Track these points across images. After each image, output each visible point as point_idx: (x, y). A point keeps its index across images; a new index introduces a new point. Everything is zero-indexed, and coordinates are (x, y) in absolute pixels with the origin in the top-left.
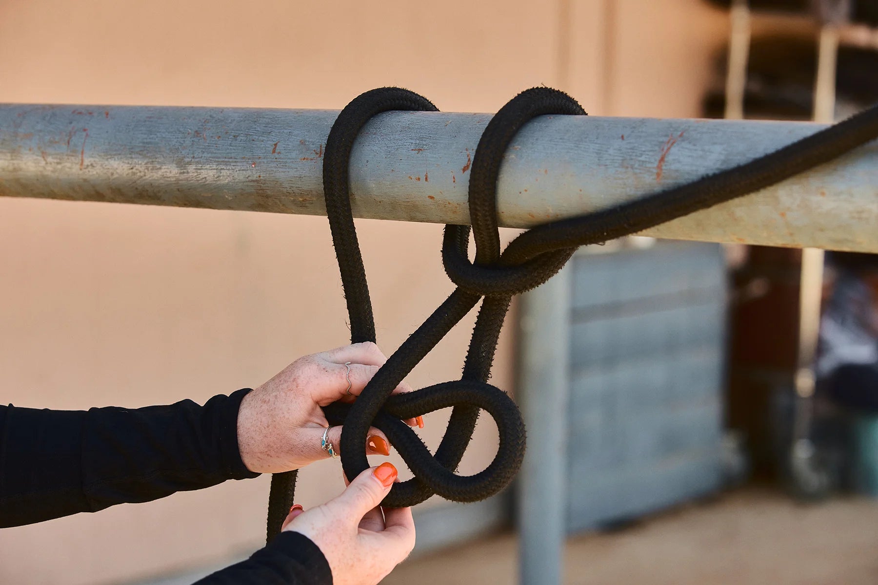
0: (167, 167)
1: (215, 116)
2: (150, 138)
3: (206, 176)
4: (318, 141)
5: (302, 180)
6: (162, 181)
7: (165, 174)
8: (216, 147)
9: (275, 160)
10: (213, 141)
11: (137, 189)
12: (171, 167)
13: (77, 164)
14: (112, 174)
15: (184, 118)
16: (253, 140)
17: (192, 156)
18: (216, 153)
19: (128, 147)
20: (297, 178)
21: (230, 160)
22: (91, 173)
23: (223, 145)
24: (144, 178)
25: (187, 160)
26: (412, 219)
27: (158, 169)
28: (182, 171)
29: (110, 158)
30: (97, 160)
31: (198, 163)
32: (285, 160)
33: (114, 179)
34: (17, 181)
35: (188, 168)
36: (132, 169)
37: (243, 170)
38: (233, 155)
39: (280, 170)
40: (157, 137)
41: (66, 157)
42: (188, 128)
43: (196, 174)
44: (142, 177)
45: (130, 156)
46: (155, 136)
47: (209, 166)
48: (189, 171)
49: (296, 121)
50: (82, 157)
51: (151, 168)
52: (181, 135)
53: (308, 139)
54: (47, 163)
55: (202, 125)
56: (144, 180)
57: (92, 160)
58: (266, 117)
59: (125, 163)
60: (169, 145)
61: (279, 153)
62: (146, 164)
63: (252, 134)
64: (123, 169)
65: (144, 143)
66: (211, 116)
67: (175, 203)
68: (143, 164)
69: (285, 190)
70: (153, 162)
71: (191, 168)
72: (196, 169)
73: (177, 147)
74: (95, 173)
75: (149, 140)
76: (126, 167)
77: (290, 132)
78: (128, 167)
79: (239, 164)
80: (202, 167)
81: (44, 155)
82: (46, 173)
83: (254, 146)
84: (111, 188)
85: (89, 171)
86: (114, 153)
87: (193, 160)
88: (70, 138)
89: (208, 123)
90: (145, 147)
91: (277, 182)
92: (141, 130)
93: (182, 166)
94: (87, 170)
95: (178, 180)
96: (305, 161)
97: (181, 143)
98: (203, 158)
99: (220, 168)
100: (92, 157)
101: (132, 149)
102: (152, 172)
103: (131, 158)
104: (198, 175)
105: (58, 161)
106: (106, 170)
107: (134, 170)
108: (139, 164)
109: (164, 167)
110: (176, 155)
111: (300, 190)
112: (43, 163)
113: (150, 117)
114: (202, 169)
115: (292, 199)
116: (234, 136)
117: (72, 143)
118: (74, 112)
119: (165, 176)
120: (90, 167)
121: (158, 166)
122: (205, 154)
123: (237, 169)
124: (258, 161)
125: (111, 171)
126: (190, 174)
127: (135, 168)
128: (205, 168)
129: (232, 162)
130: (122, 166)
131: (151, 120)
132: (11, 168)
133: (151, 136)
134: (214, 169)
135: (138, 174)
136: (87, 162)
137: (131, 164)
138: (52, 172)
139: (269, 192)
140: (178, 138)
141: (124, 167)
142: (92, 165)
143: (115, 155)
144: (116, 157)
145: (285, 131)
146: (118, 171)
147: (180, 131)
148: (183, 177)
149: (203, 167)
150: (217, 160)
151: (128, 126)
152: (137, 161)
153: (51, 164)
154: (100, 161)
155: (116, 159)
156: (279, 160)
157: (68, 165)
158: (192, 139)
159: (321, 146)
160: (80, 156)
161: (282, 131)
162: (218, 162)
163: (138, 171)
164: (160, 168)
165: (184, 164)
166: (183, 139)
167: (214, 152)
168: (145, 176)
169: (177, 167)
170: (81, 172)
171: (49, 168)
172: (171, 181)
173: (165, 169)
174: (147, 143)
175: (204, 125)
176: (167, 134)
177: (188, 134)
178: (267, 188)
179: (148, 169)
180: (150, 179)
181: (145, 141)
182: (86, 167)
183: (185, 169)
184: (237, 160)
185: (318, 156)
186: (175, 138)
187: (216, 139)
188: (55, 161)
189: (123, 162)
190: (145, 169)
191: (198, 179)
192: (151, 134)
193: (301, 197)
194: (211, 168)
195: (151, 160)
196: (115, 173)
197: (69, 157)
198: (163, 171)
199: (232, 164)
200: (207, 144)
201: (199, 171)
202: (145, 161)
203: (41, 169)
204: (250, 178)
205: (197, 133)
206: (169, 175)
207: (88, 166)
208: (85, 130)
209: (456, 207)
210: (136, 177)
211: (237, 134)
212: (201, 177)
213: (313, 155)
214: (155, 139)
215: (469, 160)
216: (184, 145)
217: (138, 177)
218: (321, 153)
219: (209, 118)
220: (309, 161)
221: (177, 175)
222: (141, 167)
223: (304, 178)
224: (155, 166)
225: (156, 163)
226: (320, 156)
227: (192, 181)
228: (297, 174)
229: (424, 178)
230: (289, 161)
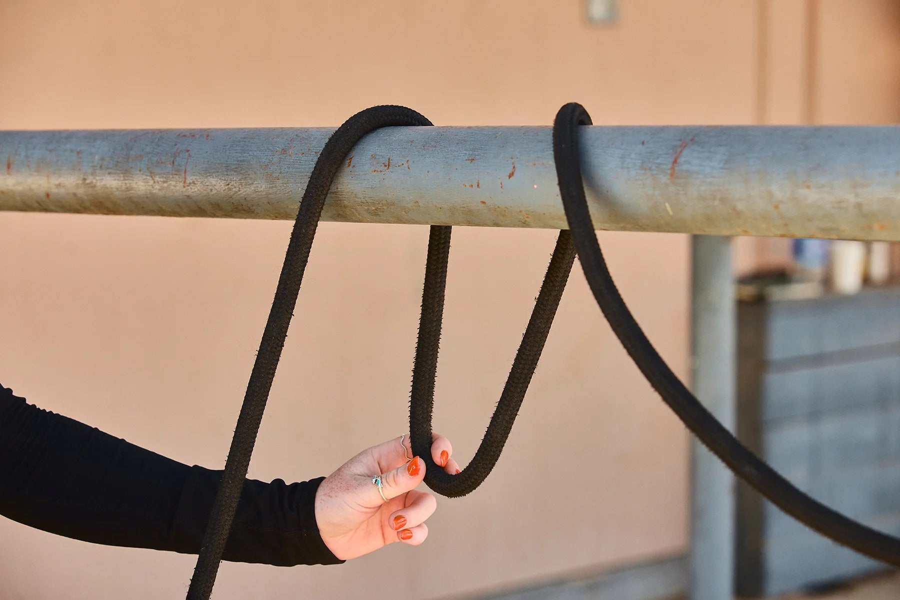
0: (258, 182)
1: (300, 135)
2: (243, 157)
4: (387, 155)
5: (374, 191)
6: (254, 195)
7: (256, 189)
8: (301, 162)
9: (350, 173)
10: (298, 157)
11: (233, 203)
12: (261, 182)
13: (181, 182)
14: (211, 190)
15: (274, 138)
17: (279, 171)
18: (299, 168)
19: (224, 165)
20: (370, 189)
22: (193, 191)
23: (306, 161)
25: (275, 175)
27: (250, 184)
28: (271, 185)
29: (209, 176)
30: (198, 178)
31: (284, 178)
32: (359, 173)
33: (213, 195)
34: (130, 199)
36: (228, 185)
39: (355, 182)
40: (250, 156)
41: (171, 176)
42: (276, 147)
43: (282, 188)
44: (236, 192)
45: (226, 173)
46: (248, 155)
48: (277, 185)
50: (185, 176)
51: (245, 183)
52: (270, 153)
53: (378, 154)
54: (154, 182)
55: (288, 144)
56: (239, 195)
57: (194, 178)
59: (222, 179)
60: (260, 162)
61: (354, 166)
62: (240, 180)
64: (221, 186)
65: (238, 161)
66: (296, 135)
67: (268, 216)
68: (237, 180)
69: (360, 200)
70: (246, 178)
71: (279, 183)
72: (283, 183)
73: (266, 164)
74: (196, 190)
75: (242, 158)
76: (222, 183)
77: (362, 148)
78: (224, 183)
80: (288, 181)
81: (152, 174)
82: (154, 191)
84: (211, 204)
85: (191, 189)
86: (213, 170)
87: (280, 175)
88: (175, 158)
89: (294, 141)
90: (239, 164)
91: (353, 193)
93: (271, 181)
94: (189, 187)
95: (267, 194)
96: (375, 172)
97: (270, 160)
98: (289, 173)
99: (303, 182)
100: (194, 175)
101: (228, 167)
102: (245, 188)
103: (227, 175)
105: (165, 180)
106: (206, 187)
107: (229, 186)
108: (234, 180)
109: (256, 182)
110: (266, 172)
111: (373, 200)
112: (151, 182)
113: (244, 138)
115: (366, 208)
116: (315, 153)
117: (176, 163)
118: (179, 135)
120: (192, 185)
121: (251, 182)
122: (291, 170)
125: (211, 187)
126: (278, 188)
127: (231, 184)
128: (291, 182)
131: (245, 140)
132: (124, 187)
133: (245, 155)
135: (234, 190)
136: (189, 180)
137: (227, 180)
138: (159, 190)
139: (347, 203)
140: (267, 156)
141: (221, 184)
142: (194, 183)
143: (214, 172)
144: (214, 174)
145: (360, 146)
146: (216, 187)
147: (269, 149)
148: (272, 191)
150: (301, 174)
151: (225, 146)
152: (232, 178)
153: (158, 182)
154: (200, 179)
155: (214, 176)
156: (354, 173)
157: (173, 183)
158: (280, 156)
159: (389, 159)
160: (183, 176)
163: (233, 187)
164: (252, 184)
165: (273, 179)
166: (272, 157)
168: (239, 191)
169: (267, 182)
170: (185, 190)
171: (157, 187)
172: (262, 195)
173: (256, 184)
174: (241, 161)
175: (290, 143)
176: (258, 152)
177: (276, 152)
178: (345, 199)
179: (242, 185)
180: (244, 193)
181: (239, 159)
182: (188, 184)
183: (274, 184)
187: (300, 155)
188: (162, 180)
189: (220, 179)
190: (239, 185)
191: (283, 193)
192: (244, 153)
193: (374, 207)
195: (244, 177)
196: (214, 189)
197: (174, 176)
198: (254, 186)
200: (292, 161)
201: (285, 185)
202: (239, 178)
203: (150, 188)
205: (284, 151)
207: (190, 183)
208: (188, 151)
209: (505, 211)
210: (232, 192)
212: (287, 191)
213: (383, 168)
214: (247, 157)
215: (514, 167)
216: (273, 162)
217: (234, 192)
218: (389, 165)
219: (295, 137)
220: (380, 173)
221: (267, 190)
222: (236, 183)
223: (375, 188)
224: (248, 182)
225: (249, 179)
226: (388, 168)
227: (280, 195)
228: (369, 185)
229: (476, 184)
230: (362, 173)
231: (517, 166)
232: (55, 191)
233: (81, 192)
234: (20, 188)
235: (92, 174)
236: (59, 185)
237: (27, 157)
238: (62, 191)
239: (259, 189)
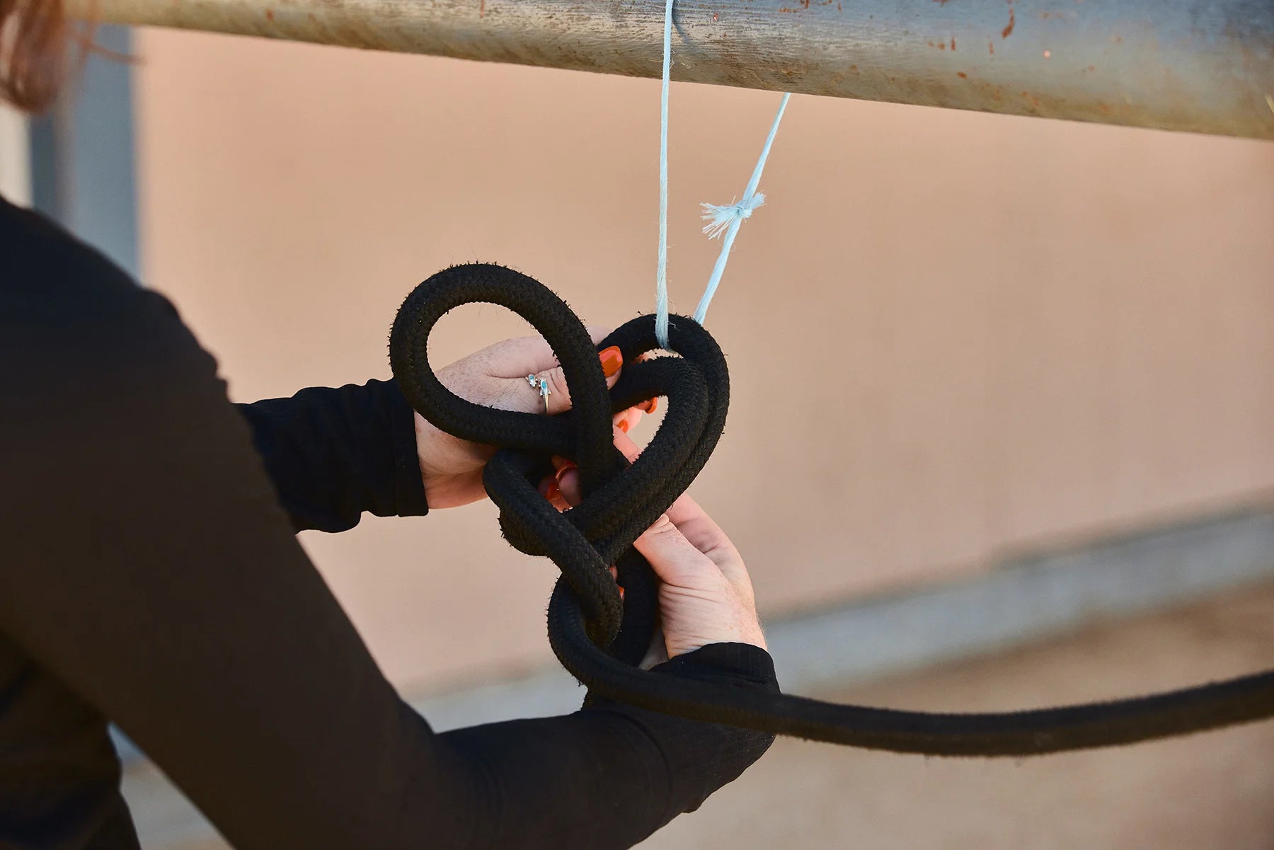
0: (597, 17)
3: (651, 32)
5: (784, 43)
6: (592, 38)
7: (595, 27)
9: (745, 11)
11: (560, 48)
12: (604, 16)
13: (476, 8)
14: (524, 25)
20: (776, 40)
21: (684, 9)
22: (496, 23)
24: (568, 32)
25: (626, 7)
27: (586, 19)
28: (619, 23)
30: (502, 2)
31: (640, 12)
32: (759, 12)
33: (527, 33)
34: (398, 30)
35: (628, 19)
36: (551, 17)
37: (702, 25)
39: (753, 26)
43: (638, 29)
44: (565, 31)
47: (655, 17)
48: (628, 23)
51: (577, 17)
54: (435, 5)
56: (568, 35)
57: (496, 2)
59: (541, 8)
61: (751, 0)
62: (569, 11)
64: (539, 18)
67: (617, 70)
68: (566, 10)
69: (760, 57)
70: (578, 8)
71: (631, 19)
72: (638, 21)
74: (500, 22)
76: (542, 14)
78: (545, 14)
79: (695, 15)
80: (645, 18)
82: (434, 20)
84: (526, 46)
85: (493, 20)
87: (633, 7)
91: (749, 44)
93: (618, 16)
94: (489, 18)
95: (613, 37)
96: (786, 13)
98: (646, 4)
102: (578, 25)
104: (640, 30)
105: (450, 2)
106: (516, 18)
107: (553, 20)
108: (560, 11)
109: (594, 17)
111: (782, 58)
112: (430, 5)
114: (646, 22)
115: (773, 70)
119: (595, 30)
120: (494, 13)
121: (586, 15)
123: (695, 24)
124: (722, 11)
125: (522, 20)
126: (630, 29)
127: (555, 17)
128: (650, 19)
129: (687, 12)
130: (537, 14)
132: (387, 10)
135: (560, 26)
136: (489, 5)
137: (549, 10)
138: (443, 18)
139: (740, 60)
141: (539, 15)
142: (496, 10)
146: (532, 20)
148: (620, 33)
149: (647, 19)
152: (558, 7)
153: (440, 6)
154: (506, 5)
155: (529, 2)
156: (750, 11)
157: (464, 9)
163: (558, 22)
164: (589, 18)
165: (621, 13)
168: (569, 29)
169: (612, 17)
170: (482, 21)
171: (439, 13)
172: (604, 38)
173: (595, 19)
178: (736, 53)
179: (571, 18)
180: (576, 33)
182: (488, 13)
183: (623, 21)
184: (692, 9)
185: (804, 6)
188: (446, 2)
189: (538, 7)
190: (568, 19)
191: (641, 36)
193: (785, 69)
194: (657, 21)
195: (577, 6)
196: (528, 23)
198: (592, 22)
199: (687, 15)
201: (642, 24)
202: (569, 7)
203: (427, 14)
204: (713, 38)
206: (601, 29)
207: (490, 11)
209: (999, 91)
210: (556, 31)
212: (644, 34)
213: (797, 6)
215: (1012, 19)
217: (558, 31)
218: (808, 1)
220: (792, 14)
221: (611, 30)
222: (563, 16)
223: (786, 40)
224: (582, 15)
225: (583, 10)
226: (807, 7)
227: (634, 40)
228: (775, 34)
229: (950, 44)
230: (763, 12)
231: (1017, 16)
232: (280, 9)
233: (320, 13)
236: (285, 1)
238: (291, 10)
239: (600, 27)
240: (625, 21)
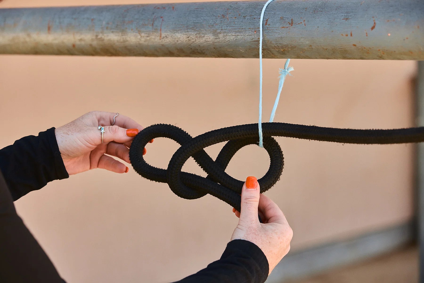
0: (207, 36)
1: (233, 6)
2: (197, 20)
3: (229, 39)
4: (290, 17)
5: (283, 39)
6: (205, 44)
7: (206, 39)
8: (234, 23)
9: (267, 29)
10: (232, 20)
11: (191, 49)
12: (210, 35)
13: (158, 36)
14: (178, 41)
15: (216, 8)
16: (254, 18)
17: (221, 29)
18: (234, 27)
19: (185, 26)
20: (280, 38)
21: (242, 30)
22: (166, 41)
23: (238, 22)
24: (195, 42)
25: (218, 31)
26: (344, 58)
27: (203, 37)
28: (216, 37)
29: (176, 32)
30: (169, 34)
31: (224, 32)
32: (272, 29)
33: (178, 44)
34: (126, 47)
35: (220, 35)
36: (188, 37)
37: (250, 35)
38: (244, 27)
39: (270, 34)
40: (201, 19)
41: (152, 33)
42: (218, 14)
43: (224, 39)
44: (194, 42)
45: (187, 30)
47: (231, 34)
48: (220, 37)
49: (277, 7)
50: (161, 32)
51: (199, 36)
52: (214, 18)
53: (284, 16)
54: (141, 37)
55: (226, 12)
56: (195, 43)
57: (166, 34)
58: (261, 5)
59: (184, 34)
60: (208, 23)
61: (269, 25)
62: (196, 34)
63: (254, 15)
64: (184, 38)
65: (194, 23)
66: (230, 6)
67: (213, 55)
68: (194, 34)
69: (273, 45)
70: (199, 33)
71: (221, 36)
73: (212, 24)
74: (168, 41)
75: (197, 21)
76: (185, 36)
77: (274, 13)
78: (186, 37)
79: (247, 32)
80: (227, 34)
81: (140, 32)
82: (141, 42)
83: (255, 21)
84: (178, 49)
85: (165, 40)
87: (222, 31)
88: (154, 22)
89: (229, 10)
90: (195, 25)
91: (269, 41)
92: (192, 16)
93: (216, 35)
94: (163, 40)
95: (214, 43)
96: (283, 28)
97: (215, 22)
98: (227, 30)
99: (237, 35)
100: (167, 32)
101: (188, 26)
102: (199, 39)
103: (188, 31)
104: (225, 39)
105: (148, 35)
106: (174, 39)
107: (189, 38)
108: (192, 35)
109: (206, 36)
110: (212, 29)
111: (282, 45)
112: (139, 37)
113: (197, 9)
114: (227, 36)
115: (278, 50)
116: (244, 17)
117: (154, 25)
118: (155, 8)
119: (207, 41)
120: (165, 38)
121: (203, 35)
122: (228, 28)
123: (246, 35)
124: (258, 30)
125: (177, 39)
126: (221, 39)
127: (190, 37)
128: (229, 35)
129: (244, 31)
130: (183, 37)
131: (197, 10)
132: (122, 40)
134: (234, 36)
135: (192, 40)
136: (163, 35)
137: (188, 35)
138: (145, 41)
139: (265, 47)
140: (213, 19)
141: (184, 37)
142: (166, 37)
143: (178, 30)
144: (179, 31)
145: (272, 12)
146: (181, 39)
147: (214, 15)
148: (217, 41)
149: (227, 35)
150: (235, 30)
151: (185, 14)
152: (191, 33)
153: (143, 37)
154: (170, 34)
155: (179, 32)
156: (269, 29)
157: (153, 37)
158: (221, 19)
159: (292, 20)
160: (159, 32)
161: (270, 12)
162: (236, 31)
163: (191, 39)
164: (204, 37)
165: (217, 34)
166: (216, 20)
167: (233, 26)
168: (196, 41)
169: (213, 35)
170: (160, 41)
171: (143, 39)
172: (210, 43)
173: (206, 37)
174: (196, 23)
175: (227, 11)
176: (207, 17)
177: (219, 17)
179: (197, 37)
180: (199, 42)
181: (195, 22)
182: (163, 38)
183: (218, 36)
184: (246, 30)
185: (290, 25)
186: (212, 19)
187: (234, 18)
188: (146, 35)
189: (183, 34)
190: (195, 37)
191: (225, 41)
192: (198, 18)
193: (283, 49)
194: (232, 35)
195: (198, 32)
196: (179, 40)
197: (154, 33)
198: (205, 38)
199: (243, 32)
200: (229, 22)
201: (225, 37)
202: (195, 33)
203: (138, 40)
204: (254, 40)
205: (223, 16)
206: (209, 40)
207: (164, 37)
208: (161, 17)
209: (369, 50)
210: (191, 42)
211: (245, 16)
212: (226, 40)
213: (288, 25)
214: (200, 21)
215: (375, 23)
216: (217, 23)
217: (192, 42)
218: (292, 23)
219: (230, 7)
220: (286, 28)
221: (213, 40)
222: (193, 36)
223: (283, 38)
224: (201, 36)
225: (201, 34)
226: (292, 25)
227: (222, 43)
228: (279, 36)
229: (350, 34)
230: (275, 29)
231: (376, 22)
232: (78, 43)
233: (95, 43)
234: (56, 42)
235: (102, 33)
236: (81, 40)
237: (60, 23)
238: (83, 43)
239: (208, 39)
240: (219, 36)
